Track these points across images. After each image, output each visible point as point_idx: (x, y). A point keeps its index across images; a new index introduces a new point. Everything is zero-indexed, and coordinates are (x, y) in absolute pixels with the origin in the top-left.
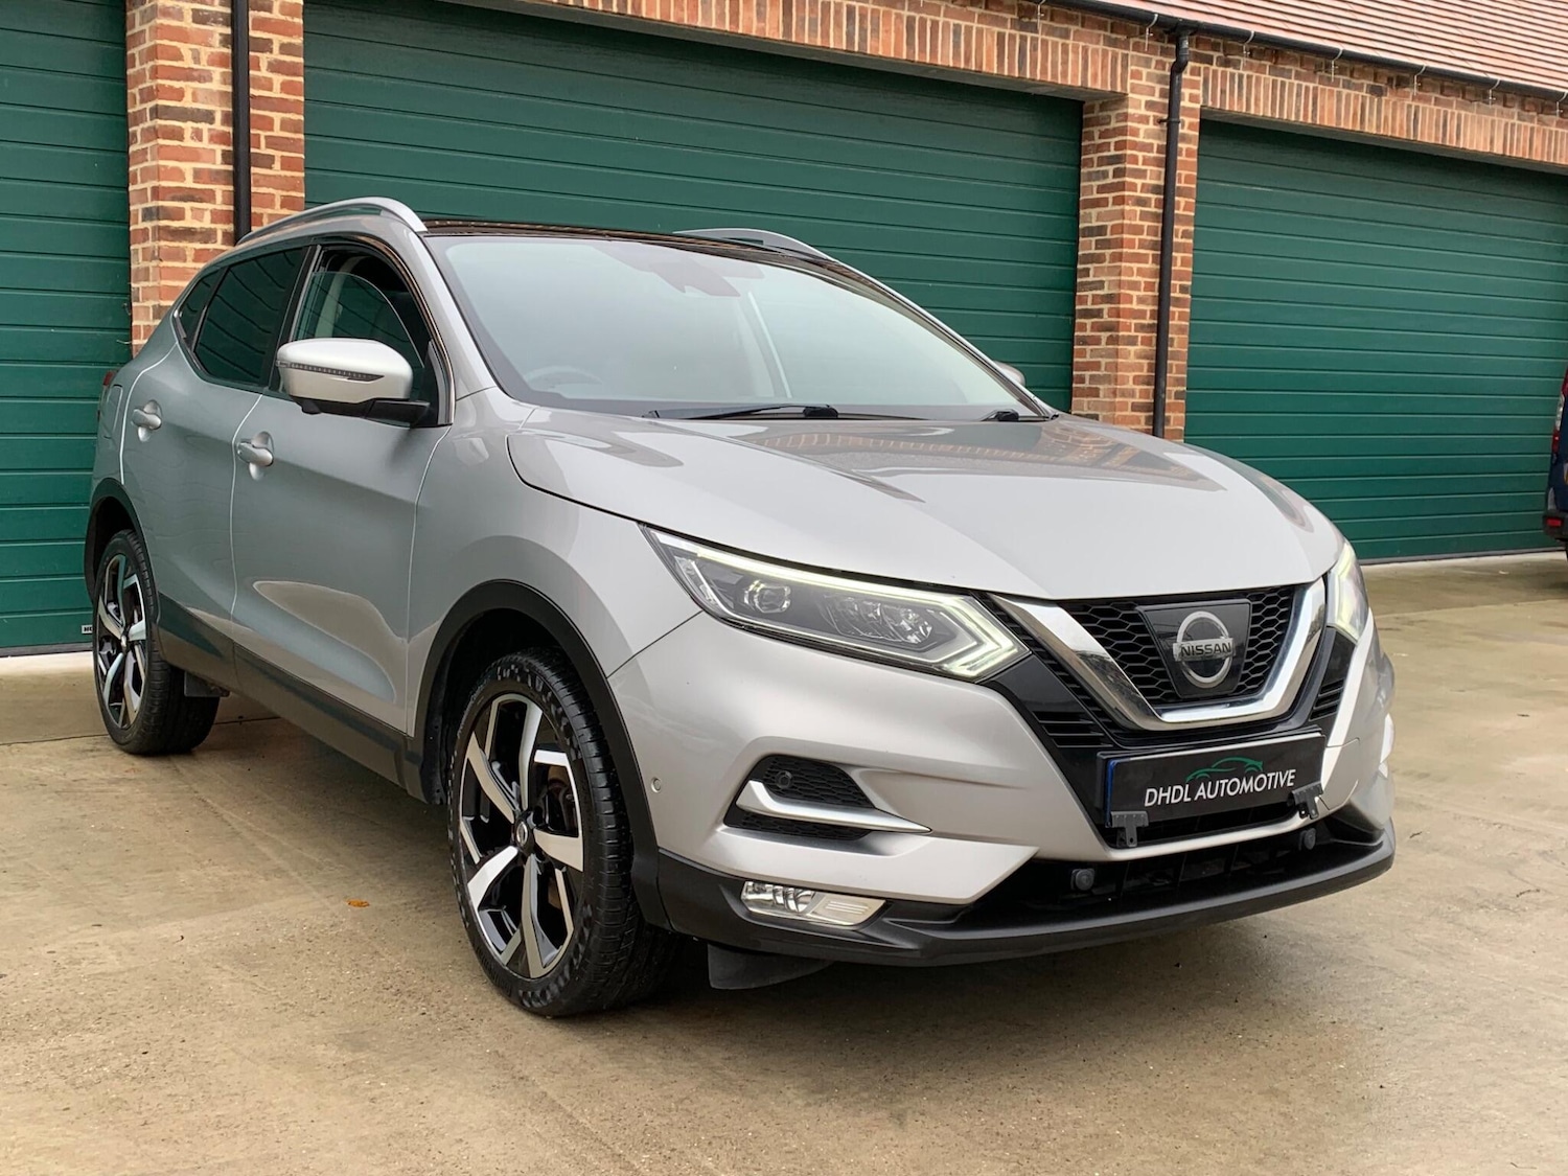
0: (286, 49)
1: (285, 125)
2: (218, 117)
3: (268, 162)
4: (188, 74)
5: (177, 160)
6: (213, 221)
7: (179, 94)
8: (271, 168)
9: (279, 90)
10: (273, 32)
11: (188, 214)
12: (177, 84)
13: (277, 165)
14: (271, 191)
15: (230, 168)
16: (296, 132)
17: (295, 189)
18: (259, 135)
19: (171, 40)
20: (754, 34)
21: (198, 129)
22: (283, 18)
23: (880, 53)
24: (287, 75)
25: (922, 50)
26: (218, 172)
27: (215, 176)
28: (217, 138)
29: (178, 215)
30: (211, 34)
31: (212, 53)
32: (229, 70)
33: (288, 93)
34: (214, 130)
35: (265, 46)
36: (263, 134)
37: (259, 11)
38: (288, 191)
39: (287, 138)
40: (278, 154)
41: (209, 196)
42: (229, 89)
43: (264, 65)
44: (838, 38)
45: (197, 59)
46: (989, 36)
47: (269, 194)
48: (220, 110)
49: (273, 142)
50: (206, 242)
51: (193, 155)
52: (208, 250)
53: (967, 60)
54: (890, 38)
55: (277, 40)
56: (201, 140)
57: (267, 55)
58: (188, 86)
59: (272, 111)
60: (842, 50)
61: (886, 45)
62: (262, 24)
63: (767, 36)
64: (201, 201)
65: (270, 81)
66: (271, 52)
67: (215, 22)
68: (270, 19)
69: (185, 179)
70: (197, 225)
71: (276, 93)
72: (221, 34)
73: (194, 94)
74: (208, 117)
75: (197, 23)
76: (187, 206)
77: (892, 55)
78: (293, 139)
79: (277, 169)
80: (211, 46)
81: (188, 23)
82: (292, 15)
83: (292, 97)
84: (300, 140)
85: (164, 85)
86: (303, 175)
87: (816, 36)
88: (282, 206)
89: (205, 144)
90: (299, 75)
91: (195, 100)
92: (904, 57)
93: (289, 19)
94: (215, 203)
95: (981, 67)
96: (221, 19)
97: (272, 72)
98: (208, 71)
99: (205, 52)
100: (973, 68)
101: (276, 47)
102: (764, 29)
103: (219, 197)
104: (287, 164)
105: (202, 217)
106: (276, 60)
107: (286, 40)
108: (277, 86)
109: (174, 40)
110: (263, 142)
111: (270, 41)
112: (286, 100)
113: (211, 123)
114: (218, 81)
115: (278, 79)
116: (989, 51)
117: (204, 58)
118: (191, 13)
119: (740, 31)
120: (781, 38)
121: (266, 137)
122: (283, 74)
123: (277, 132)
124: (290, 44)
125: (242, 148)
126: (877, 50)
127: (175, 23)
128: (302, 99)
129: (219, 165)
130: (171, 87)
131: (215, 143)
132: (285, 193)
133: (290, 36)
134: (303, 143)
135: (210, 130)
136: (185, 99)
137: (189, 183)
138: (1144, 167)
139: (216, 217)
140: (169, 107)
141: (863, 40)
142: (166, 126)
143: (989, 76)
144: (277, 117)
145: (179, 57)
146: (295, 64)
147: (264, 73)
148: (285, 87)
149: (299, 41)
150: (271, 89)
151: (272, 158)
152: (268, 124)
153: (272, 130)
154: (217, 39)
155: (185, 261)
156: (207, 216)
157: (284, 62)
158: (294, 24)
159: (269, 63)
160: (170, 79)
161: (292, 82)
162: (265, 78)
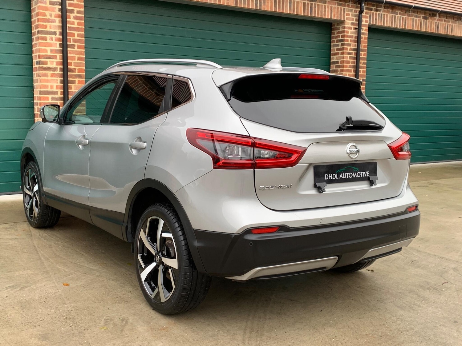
0: (78, 12)
1: (78, 35)
2: (58, 33)
3: (73, 46)
4: (48, 21)
5: (45, 46)
6: (56, 65)
7: (46, 27)
8: (74, 48)
9: (77, 25)
10: (75, 7)
11: (49, 63)
12: (45, 24)
13: (76, 47)
14: (74, 55)
15: (61, 49)
16: (82, 37)
17: (82, 55)
18: (70, 39)
19: (43, 10)
20: (226, 4)
21: (51, 37)
22: (77, 3)
23: (266, 9)
24: (79, 20)
25: (279, 8)
26: (58, 50)
27: (57, 51)
28: (57, 40)
29: (46, 63)
30: (55, 8)
31: (56, 14)
32: (61, 19)
34: (56, 37)
35: (72, 11)
36: (72, 38)
37: (70, 1)
38: (80, 55)
39: (79, 39)
40: (76, 44)
41: (55, 57)
42: (61, 25)
43: (72, 17)
44: (252, 5)
45: (51, 16)
46: (301, 4)
47: (74, 56)
48: (58, 31)
49: (75, 41)
50: (54, 71)
51: (50, 45)
52: (55, 73)
53: (294, 11)
54: (269, 5)
55: (76, 10)
56: (52, 40)
57: (73, 14)
58: (48, 24)
59: (74, 31)
60: (254, 9)
61: (268, 7)
62: (71, 5)
63: (230, 5)
64: (53, 59)
65: (74, 22)
66: (74, 13)
67: (56, 4)
68: (74, 3)
69: (47, 52)
70: (51, 66)
71: (76, 26)
72: (58, 8)
73: (50, 26)
74: (55, 33)
75: (51, 5)
76: (48, 60)
77: (270, 10)
78: (81, 39)
79: (76, 49)
80: (55, 12)
81: (48, 5)
82: (81, 2)
83: (80, 27)
84: (83, 40)
85: (41, 24)
86: (84, 50)
87: (245, 5)
88: (78, 60)
89: (54, 41)
90: (83, 20)
91: (50, 28)
92: (274, 11)
93: (79, 3)
94: (57, 59)
95: (298, 13)
96: (58, 4)
97: (74, 19)
98: (55, 19)
99: (53, 14)
100: (296, 14)
101: (75, 12)
102: (229, 3)
103: (58, 57)
104: (79, 47)
105: (53, 63)
106: (75, 16)
107: (79, 9)
108: (76, 24)
109: (44, 10)
110: (72, 41)
111: (73, 10)
112: (79, 28)
113: (56, 35)
114: (58, 22)
115: (76, 21)
116: (301, 8)
117: (53, 15)
118: (49, 2)
119: (221, 4)
120: (234, 5)
121: (73, 39)
123: (76, 37)
124: (80, 11)
125: (65, 43)
126: (265, 8)
127: (44, 5)
128: (84, 27)
129: (58, 48)
130: (43, 25)
131: (57, 41)
132: (79, 56)
133: (80, 8)
134: (84, 41)
135: (55, 37)
136: (47, 28)
137: (49, 53)
138: (350, 43)
139: (57, 63)
140: (42, 30)
141: (260, 5)
142: (41, 36)
143: (301, 16)
144: (76, 33)
145: (45, 15)
146: (81, 17)
147: (72, 20)
148: (78, 24)
149: (83, 10)
150: (74, 24)
151: (74, 45)
152: (73, 35)
153: (74, 37)
154: (57, 10)
155: (48, 77)
156: (55, 63)
157: (78, 16)
158: (81, 5)
159: (73, 17)
160: (43, 22)
161: (80, 22)
162: (72, 21)
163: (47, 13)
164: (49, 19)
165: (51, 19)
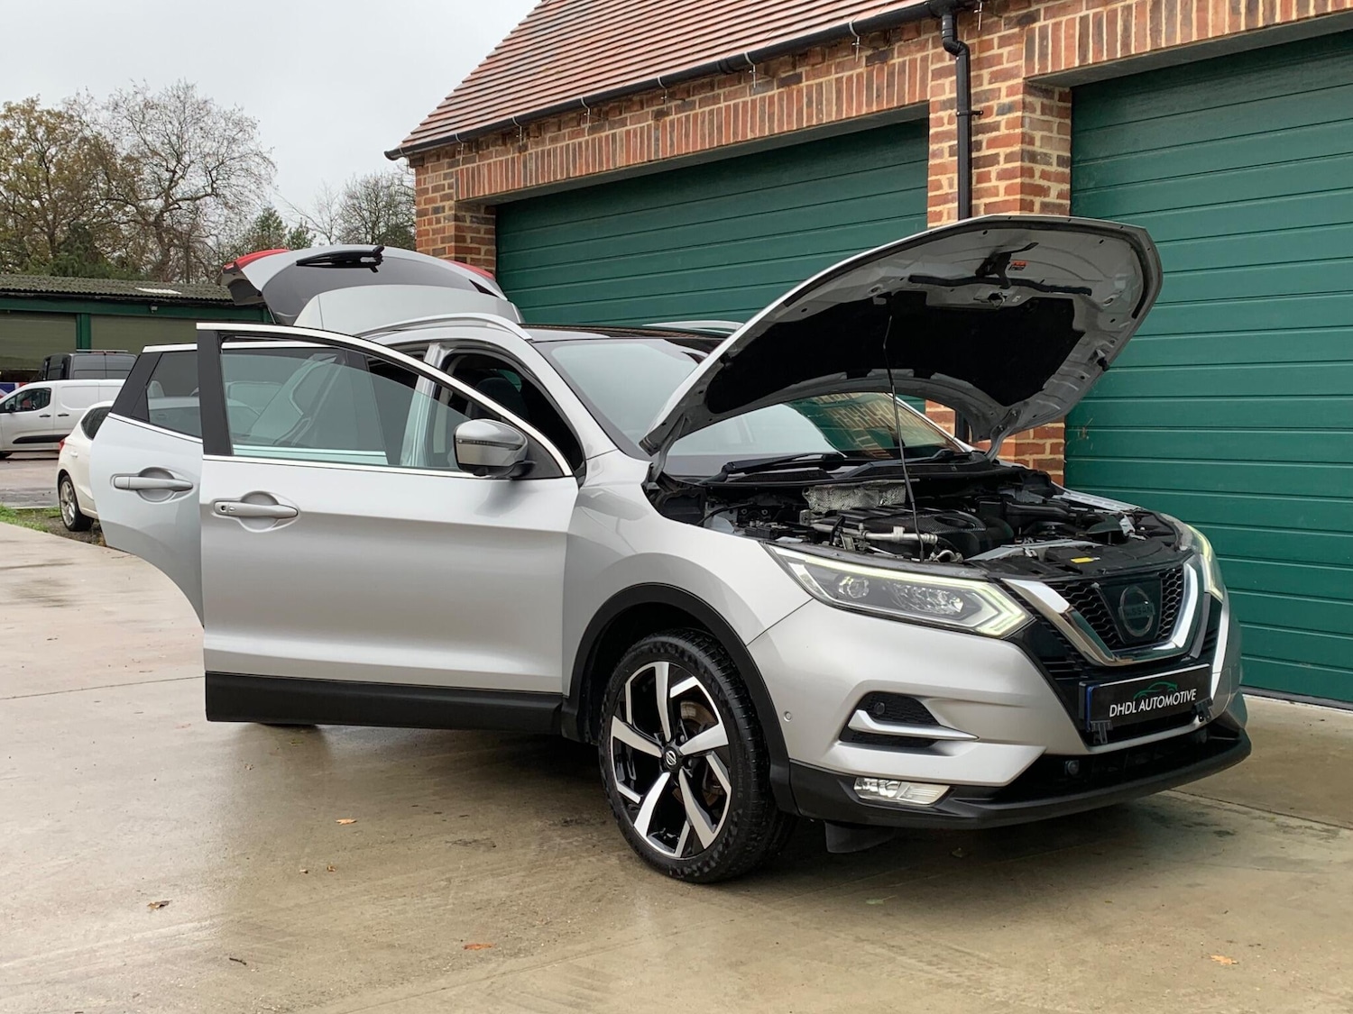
0: (1009, 158)
4: (945, 198)
7: (940, 214)
9: (1004, 194)
10: (1000, 147)
12: (937, 209)
19: (936, 175)
22: (1007, 132)
24: (1010, 179)
33: (1009, 195)
35: (993, 160)
37: (992, 132)
43: (993, 175)
45: (951, 184)
55: (1003, 151)
57: (996, 167)
58: (944, 207)
59: (998, 212)
62: (992, 143)
65: (996, 188)
66: (998, 163)
68: (999, 137)
71: (1002, 197)
73: (949, 213)
75: (952, 156)
81: (947, 158)
82: (1014, 128)
83: (1011, 198)
85: (932, 210)
90: (1016, 178)
93: (1012, 131)
101: (1002, 159)
106: (1001, 170)
107: (1008, 150)
108: (1002, 191)
111: (997, 155)
115: (1002, 185)
118: (948, 149)
122: (1006, 179)
124: (1012, 153)
127: (937, 161)
133: (1012, 146)
146: (1014, 169)
147: (994, 182)
148: (1008, 190)
149: (1018, 148)
150: (997, 195)
157: (1007, 169)
158: (1014, 135)
159: (998, 173)
160: (934, 206)
161: (1012, 184)
162: (994, 186)
163: (944, 179)
164: (947, 194)
165: (951, 193)
